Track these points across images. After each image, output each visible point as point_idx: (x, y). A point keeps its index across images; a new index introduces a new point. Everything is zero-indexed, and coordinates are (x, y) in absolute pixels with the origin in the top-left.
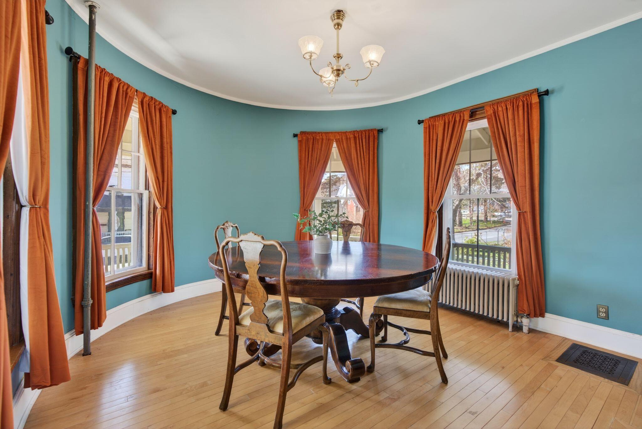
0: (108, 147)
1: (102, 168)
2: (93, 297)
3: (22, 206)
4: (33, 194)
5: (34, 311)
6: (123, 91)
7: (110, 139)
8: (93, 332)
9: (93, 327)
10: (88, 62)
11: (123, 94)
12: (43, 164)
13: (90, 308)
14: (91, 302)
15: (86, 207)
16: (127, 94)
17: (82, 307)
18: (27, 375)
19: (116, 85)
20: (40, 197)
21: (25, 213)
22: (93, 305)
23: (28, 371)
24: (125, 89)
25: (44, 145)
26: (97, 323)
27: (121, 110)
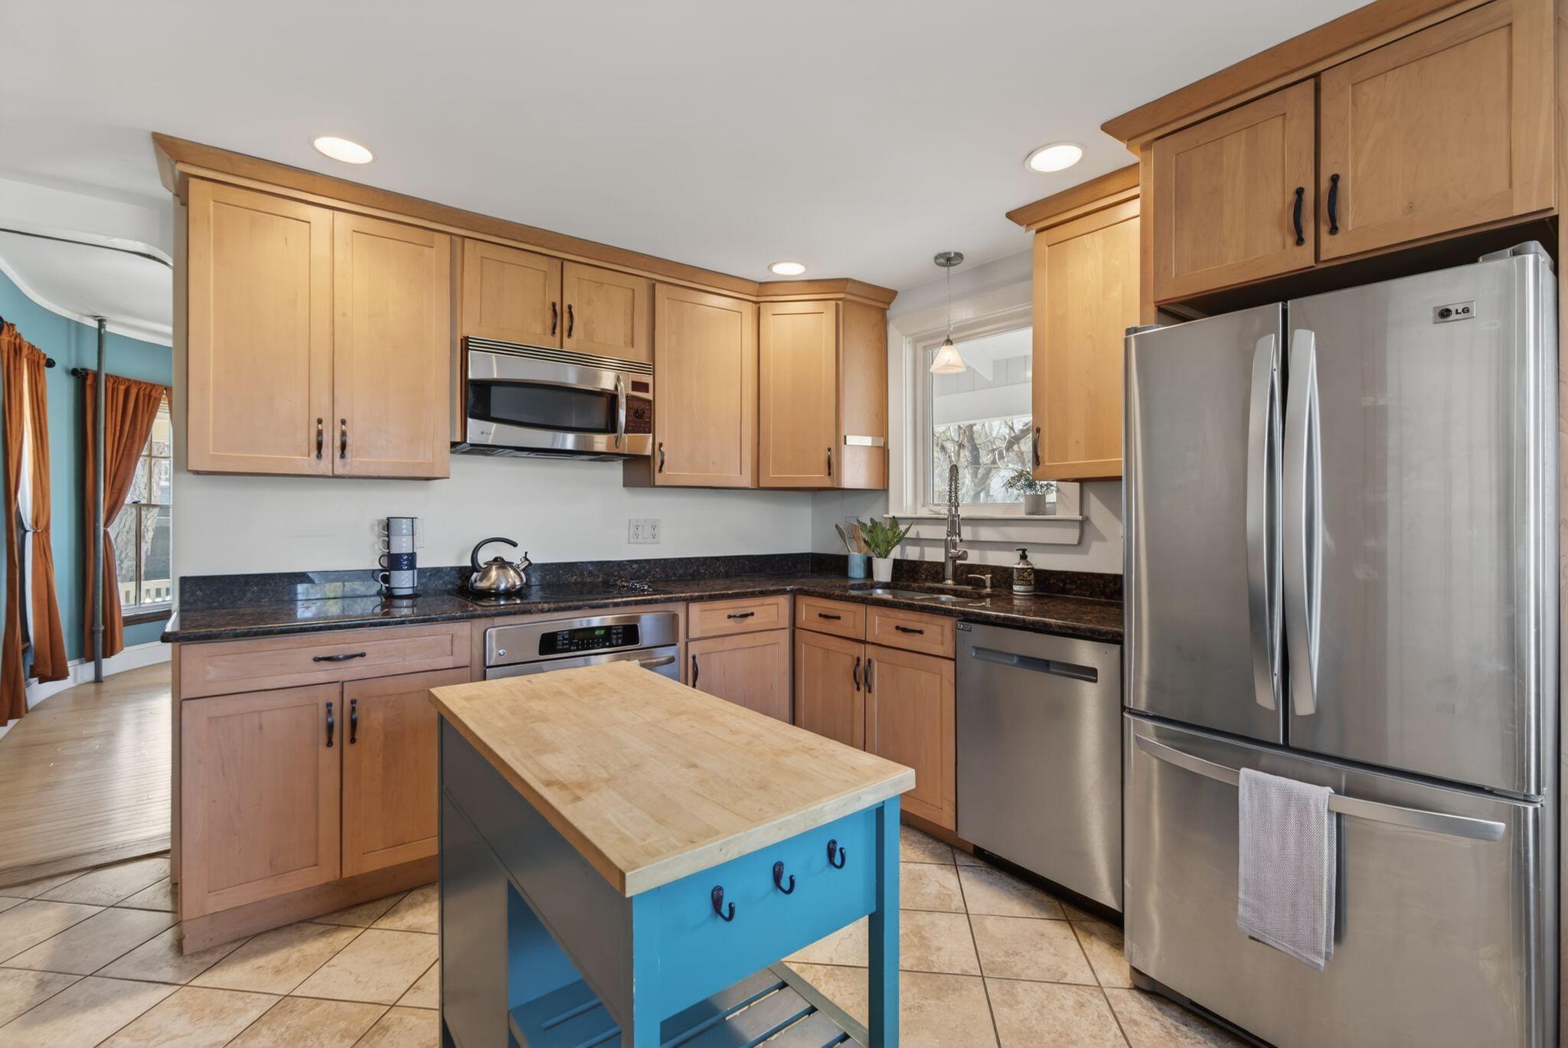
0: (124, 462)
1: (117, 484)
2: (104, 623)
3: (26, 531)
4: (36, 522)
5: (37, 614)
6: (144, 395)
7: (126, 452)
8: (105, 661)
9: (105, 656)
10: (96, 375)
11: (144, 398)
12: (43, 497)
13: (101, 635)
14: (102, 628)
15: (96, 529)
16: (150, 396)
17: (93, 633)
18: (32, 668)
19: (133, 392)
20: (42, 523)
21: (29, 537)
22: (104, 632)
23: (32, 664)
24: (147, 393)
25: (44, 483)
26: (110, 651)
27: (142, 417)
